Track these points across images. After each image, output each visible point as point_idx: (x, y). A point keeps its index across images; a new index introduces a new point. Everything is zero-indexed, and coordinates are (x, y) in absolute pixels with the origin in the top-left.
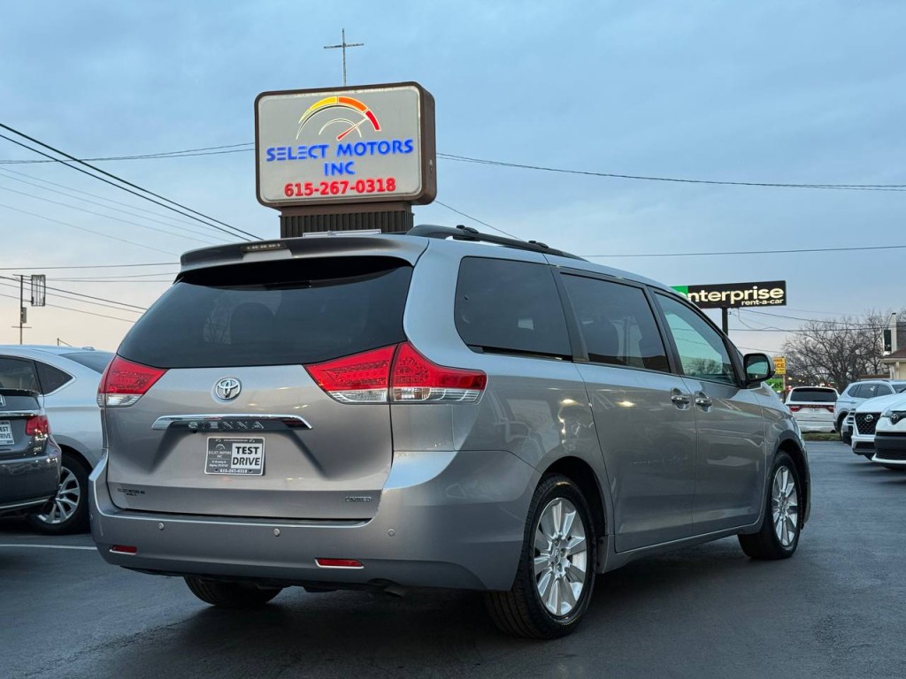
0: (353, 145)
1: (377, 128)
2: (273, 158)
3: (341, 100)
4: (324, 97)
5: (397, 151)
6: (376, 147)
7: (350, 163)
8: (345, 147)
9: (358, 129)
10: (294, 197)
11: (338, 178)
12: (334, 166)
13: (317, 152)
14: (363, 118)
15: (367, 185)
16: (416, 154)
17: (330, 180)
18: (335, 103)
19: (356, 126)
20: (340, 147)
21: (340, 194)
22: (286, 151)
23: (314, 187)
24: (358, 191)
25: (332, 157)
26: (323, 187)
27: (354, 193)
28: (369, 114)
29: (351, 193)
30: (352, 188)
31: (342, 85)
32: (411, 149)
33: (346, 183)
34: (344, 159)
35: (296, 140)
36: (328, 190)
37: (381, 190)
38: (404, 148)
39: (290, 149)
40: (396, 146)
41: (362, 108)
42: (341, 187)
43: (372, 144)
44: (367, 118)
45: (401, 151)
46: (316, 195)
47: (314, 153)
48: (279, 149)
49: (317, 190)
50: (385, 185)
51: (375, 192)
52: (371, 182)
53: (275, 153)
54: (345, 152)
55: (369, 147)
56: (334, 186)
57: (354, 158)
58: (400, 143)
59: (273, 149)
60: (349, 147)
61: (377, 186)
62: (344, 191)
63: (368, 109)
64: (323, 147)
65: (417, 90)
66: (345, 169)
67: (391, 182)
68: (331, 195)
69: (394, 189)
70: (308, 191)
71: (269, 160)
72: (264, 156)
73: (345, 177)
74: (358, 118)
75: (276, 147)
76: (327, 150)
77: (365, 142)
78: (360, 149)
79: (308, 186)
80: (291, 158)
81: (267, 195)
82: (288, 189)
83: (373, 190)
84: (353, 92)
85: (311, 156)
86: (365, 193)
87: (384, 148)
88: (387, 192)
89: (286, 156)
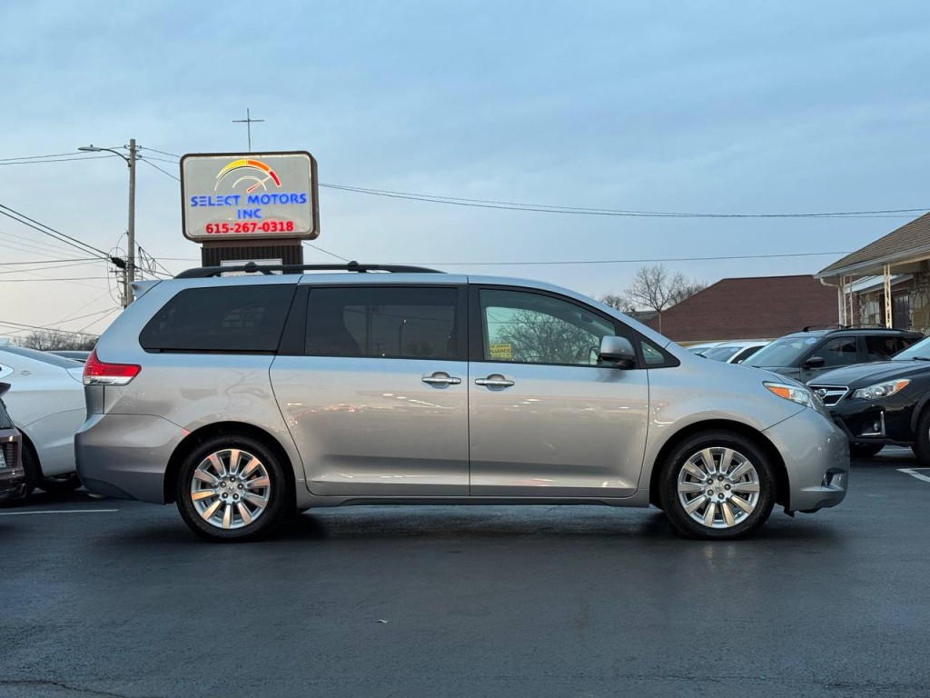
0: (260, 197)
1: (278, 184)
2: (196, 204)
3: (250, 162)
4: (235, 160)
5: (294, 202)
6: (277, 198)
7: (258, 210)
8: (253, 197)
9: (263, 183)
10: (213, 233)
11: (248, 220)
12: (245, 212)
13: (232, 201)
14: (267, 176)
15: (271, 226)
16: (309, 204)
17: (242, 221)
18: (245, 165)
19: (262, 182)
20: (250, 198)
21: (250, 232)
22: (207, 199)
23: (229, 227)
24: (264, 229)
25: (244, 205)
26: (237, 227)
27: (261, 232)
28: (271, 173)
29: (259, 232)
30: (260, 228)
31: (248, 151)
32: (305, 200)
33: (255, 225)
34: (253, 207)
35: (215, 191)
36: (241, 229)
37: (282, 229)
38: (300, 200)
39: (210, 198)
40: (293, 198)
41: (267, 169)
42: (251, 227)
43: (275, 196)
44: (270, 176)
45: (297, 201)
46: (231, 233)
47: (229, 201)
48: (201, 197)
49: (232, 229)
50: (285, 227)
51: (278, 232)
52: (275, 224)
53: (198, 200)
54: (253, 201)
55: (272, 199)
56: (245, 227)
57: (261, 206)
58: (296, 196)
59: (196, 198)
60: (256, 197)
61: (279, 227)
62: (253, 230)
63: (271, 170)
64: (237, 197)
65: (308, 158)
66: (255, 213)
67: (290, 225)
68: (243, 233)
69: (292, 229)
70: (225, 230)
71: (193, 206)
72: (188, 202)
73: (254, 220)
74: (264, 176)
75: (199, 196)
76: (239, 200)
77: (270, 194)
78: (266, 200)
79: (224, 226)
80: (210, 204)
81: (191, 231)
82: (209, 228)
83: (276, 230)
84: (258, 157)
85: (227, 203)
86: (269, 232)
87: (284, 199)
88: (286, 231)
89: (207, 203)
